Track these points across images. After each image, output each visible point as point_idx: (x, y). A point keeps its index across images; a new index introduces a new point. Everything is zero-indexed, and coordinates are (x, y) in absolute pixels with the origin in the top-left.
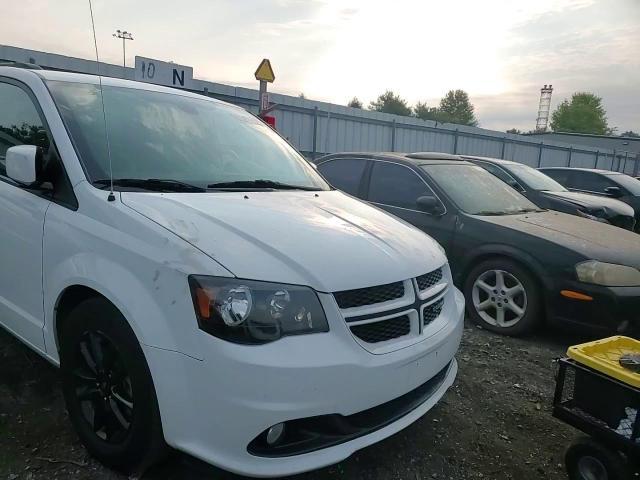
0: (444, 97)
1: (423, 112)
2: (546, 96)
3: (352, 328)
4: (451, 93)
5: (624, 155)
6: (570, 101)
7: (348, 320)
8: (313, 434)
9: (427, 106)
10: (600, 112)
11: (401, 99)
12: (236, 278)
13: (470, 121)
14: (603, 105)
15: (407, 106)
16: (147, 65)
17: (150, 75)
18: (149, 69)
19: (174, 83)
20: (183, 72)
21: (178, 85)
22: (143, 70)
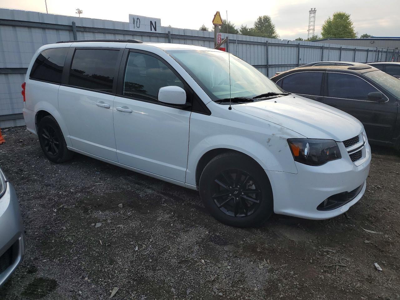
0: (256, 21)
1: (245, 31)
2: (312, 15)
3: (350, 155)
4: (260, 18)
5: (381, 50)
6: (332, 18)
7: (349, 152)
8: (334, 201)
9: (247, 27)
10: (350, 24)
11: (231, 24)
12: (307, 138)
13: (273, 35)
14: (351, 19)
15: (235, 28)
16: (136, 20)
17: (138, 26)
18: (137, 22)
19: (151, 30)
20: (155, 22)
21: (153, 31)
22: (134, 23)
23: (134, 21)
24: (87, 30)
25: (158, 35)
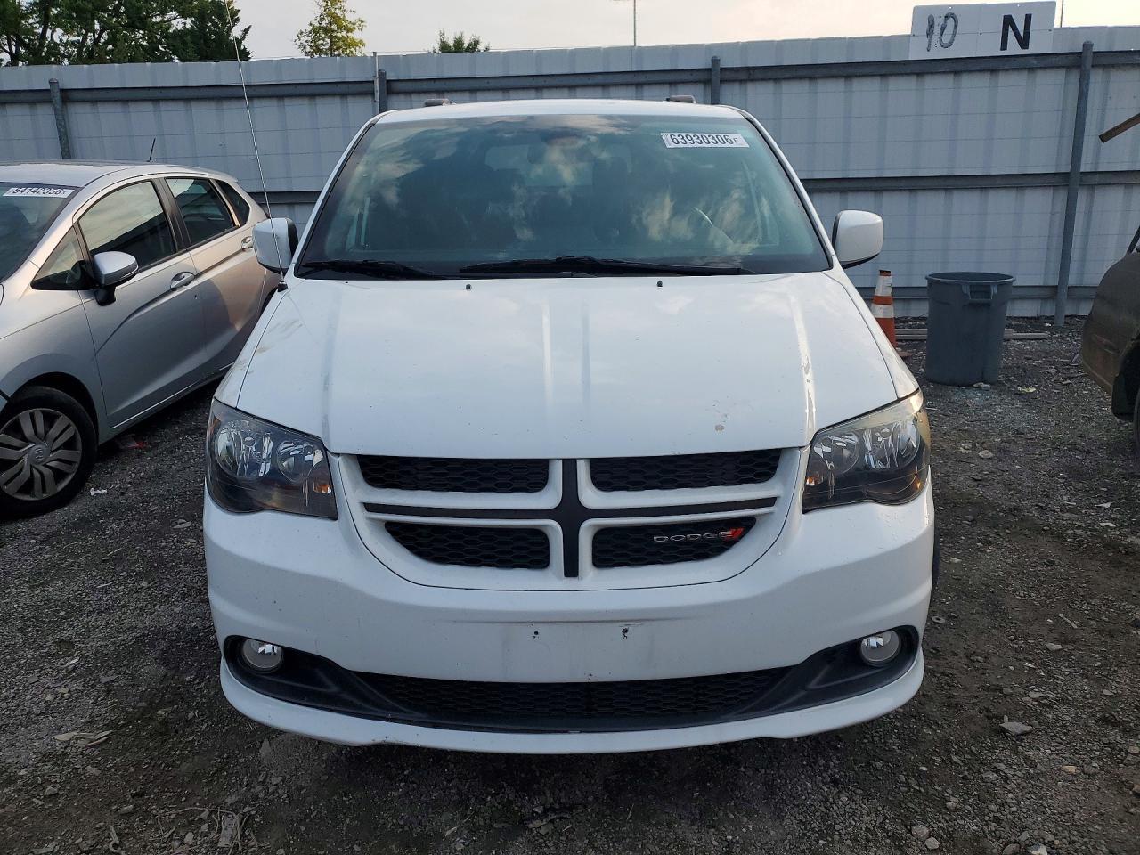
3: (390, 524)
16: (939, 22)
17: (946, 40)
18: (943, 29)
19: (1004, 47)
20: (1028, 18)
21: (1014, 48)
22: (930, 33)
23: (931, 26)
24: (758, 75)
25: (1034, 62)
